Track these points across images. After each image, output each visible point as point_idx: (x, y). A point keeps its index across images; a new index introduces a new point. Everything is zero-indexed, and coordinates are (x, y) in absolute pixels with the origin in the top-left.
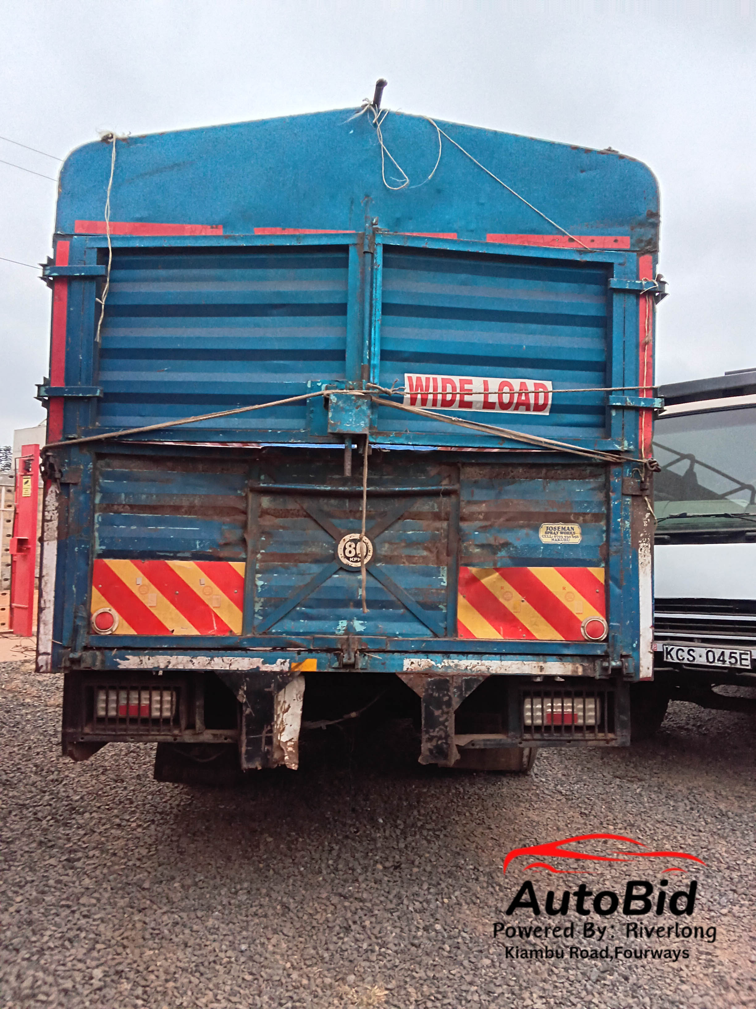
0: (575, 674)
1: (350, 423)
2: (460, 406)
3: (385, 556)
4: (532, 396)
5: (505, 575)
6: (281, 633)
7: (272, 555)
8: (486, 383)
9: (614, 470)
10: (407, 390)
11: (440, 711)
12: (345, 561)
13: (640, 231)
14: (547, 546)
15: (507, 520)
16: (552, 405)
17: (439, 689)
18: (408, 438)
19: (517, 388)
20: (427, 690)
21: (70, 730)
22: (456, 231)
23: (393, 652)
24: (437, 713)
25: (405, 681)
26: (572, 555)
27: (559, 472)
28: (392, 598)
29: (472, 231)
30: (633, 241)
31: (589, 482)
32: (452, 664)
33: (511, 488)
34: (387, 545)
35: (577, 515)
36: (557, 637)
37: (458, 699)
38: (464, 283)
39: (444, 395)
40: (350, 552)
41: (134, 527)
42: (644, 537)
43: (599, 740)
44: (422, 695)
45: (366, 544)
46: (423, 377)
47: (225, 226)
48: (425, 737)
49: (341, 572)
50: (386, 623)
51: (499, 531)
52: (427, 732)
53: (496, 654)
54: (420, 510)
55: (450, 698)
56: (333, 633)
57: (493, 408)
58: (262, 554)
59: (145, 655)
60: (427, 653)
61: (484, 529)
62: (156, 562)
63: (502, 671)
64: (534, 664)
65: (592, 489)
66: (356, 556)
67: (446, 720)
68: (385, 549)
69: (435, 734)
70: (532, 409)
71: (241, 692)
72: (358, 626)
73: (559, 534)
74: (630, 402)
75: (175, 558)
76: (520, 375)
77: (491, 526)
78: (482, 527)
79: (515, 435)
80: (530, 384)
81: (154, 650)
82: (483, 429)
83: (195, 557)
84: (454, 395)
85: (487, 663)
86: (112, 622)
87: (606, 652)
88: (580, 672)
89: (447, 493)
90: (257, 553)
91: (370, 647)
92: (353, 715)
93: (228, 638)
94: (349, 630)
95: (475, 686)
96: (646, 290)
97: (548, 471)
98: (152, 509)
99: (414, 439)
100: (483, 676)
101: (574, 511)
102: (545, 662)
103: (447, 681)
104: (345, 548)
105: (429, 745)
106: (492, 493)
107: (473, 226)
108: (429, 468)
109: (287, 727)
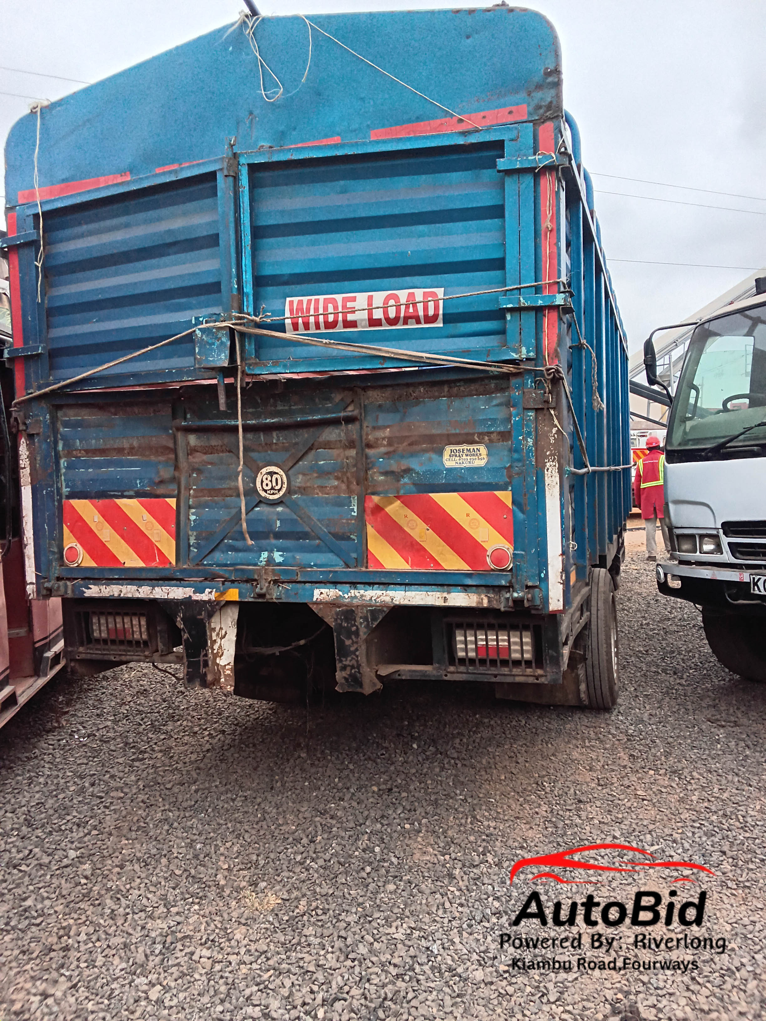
0: (480, 606)
1: (213, 356)
2: (345, 327)
3: (299, 488)
4: (420, 307)
5: (407, 503)
6: (211, 565)
7: (202, 490)
8: (370, 298)
9: (514, 381)
10: (287, 314)
11: (350, 641)
12: (263, 494)
13: (538, 95)
14: (450, 470)
15: (409, 445)
16: (444, 315)
17: (347, 619)
18: (285, 366)
19: (403, 300)
20: (336, 620)
21: (70, 649)
22: (339, 134)
23: (305, 582)
24: (348, 642)
25: (316, 611)
26: (476, 479)
27: (462, 388)
28: (307, 529)
29: (355, 131)
30: (531, 108)
31: (496, 398)
32: (358, 595)
33: (416, 409)
34: (301, 477)
35: (480, 434)
36: (463, 567)
37: (365, 630)
38: (344, 191)
39: (326, 315)
40: (267, 485)
41: (90, 470)
42: (550, 455)
43: (528, 676)
44: (333, 625)
45: (281, 476)
46: (305, 299)
47: (131, 171)
48: (338, 665)
49: (262, 505)
50: (303, 554)
51: (402, 457)
52: (341, 661)
53: (400, 584)
54: (328, 438)
55: (358, 629)
56: (256, 565)
57: (381, 325)
58: (194, 490)
59: (103, 585)
60: (335, 583)
61: (388, 455)
62: (107, 501)
63: (406, 602)
64: (438, 594)
65: (497, 405)
66: (272, 488)
67: (357, 650)
68: (299, 481)
69: (347, 663)
70: (422, 321)
71: (179, 619)
72: (278, 557)
73: (464, 457)
74: (524, 302)
75: (123, 497)
76: (411, 285)
77: (394, 451)
78: (387, 453)
79: (393, 353)
80: (419, 294)
81: (110, 581)
82: (359, 350)
83: (139, 495)
84: (336, 314)
85: (391, 593)
86: (77, 555)
87: (510, 582)
88: (485, 603)
89: (350, 420)
90: (190, 490)
91: (282, 578)
92: (302, 642)
93: (167, 569)
94: (270, 561)
95: (381, 617)
96: (541, 165)
97: (450, 387)
98: (102, 452)
99: (292, 366)
100: (387, 607)
101: (477, 431)
102: (449, 592)
103: (353, 611)
104: (262, 482)
105: (344, 674)
106: (398, 416)
107: (355, 126)
108: (333, 395)
109: (225, 652)
